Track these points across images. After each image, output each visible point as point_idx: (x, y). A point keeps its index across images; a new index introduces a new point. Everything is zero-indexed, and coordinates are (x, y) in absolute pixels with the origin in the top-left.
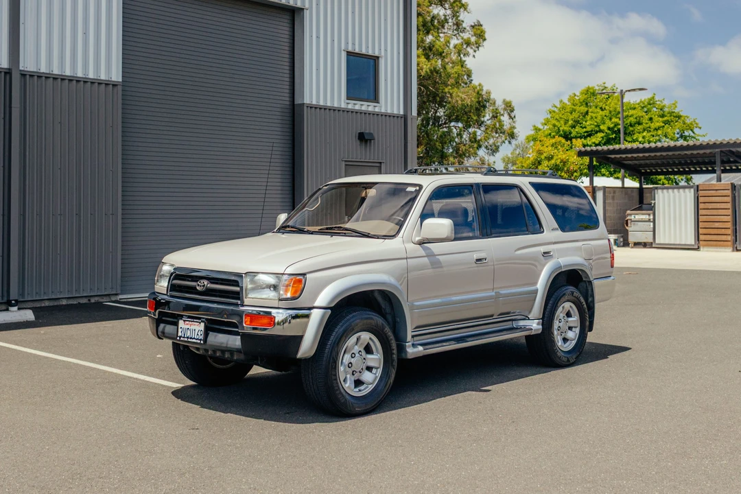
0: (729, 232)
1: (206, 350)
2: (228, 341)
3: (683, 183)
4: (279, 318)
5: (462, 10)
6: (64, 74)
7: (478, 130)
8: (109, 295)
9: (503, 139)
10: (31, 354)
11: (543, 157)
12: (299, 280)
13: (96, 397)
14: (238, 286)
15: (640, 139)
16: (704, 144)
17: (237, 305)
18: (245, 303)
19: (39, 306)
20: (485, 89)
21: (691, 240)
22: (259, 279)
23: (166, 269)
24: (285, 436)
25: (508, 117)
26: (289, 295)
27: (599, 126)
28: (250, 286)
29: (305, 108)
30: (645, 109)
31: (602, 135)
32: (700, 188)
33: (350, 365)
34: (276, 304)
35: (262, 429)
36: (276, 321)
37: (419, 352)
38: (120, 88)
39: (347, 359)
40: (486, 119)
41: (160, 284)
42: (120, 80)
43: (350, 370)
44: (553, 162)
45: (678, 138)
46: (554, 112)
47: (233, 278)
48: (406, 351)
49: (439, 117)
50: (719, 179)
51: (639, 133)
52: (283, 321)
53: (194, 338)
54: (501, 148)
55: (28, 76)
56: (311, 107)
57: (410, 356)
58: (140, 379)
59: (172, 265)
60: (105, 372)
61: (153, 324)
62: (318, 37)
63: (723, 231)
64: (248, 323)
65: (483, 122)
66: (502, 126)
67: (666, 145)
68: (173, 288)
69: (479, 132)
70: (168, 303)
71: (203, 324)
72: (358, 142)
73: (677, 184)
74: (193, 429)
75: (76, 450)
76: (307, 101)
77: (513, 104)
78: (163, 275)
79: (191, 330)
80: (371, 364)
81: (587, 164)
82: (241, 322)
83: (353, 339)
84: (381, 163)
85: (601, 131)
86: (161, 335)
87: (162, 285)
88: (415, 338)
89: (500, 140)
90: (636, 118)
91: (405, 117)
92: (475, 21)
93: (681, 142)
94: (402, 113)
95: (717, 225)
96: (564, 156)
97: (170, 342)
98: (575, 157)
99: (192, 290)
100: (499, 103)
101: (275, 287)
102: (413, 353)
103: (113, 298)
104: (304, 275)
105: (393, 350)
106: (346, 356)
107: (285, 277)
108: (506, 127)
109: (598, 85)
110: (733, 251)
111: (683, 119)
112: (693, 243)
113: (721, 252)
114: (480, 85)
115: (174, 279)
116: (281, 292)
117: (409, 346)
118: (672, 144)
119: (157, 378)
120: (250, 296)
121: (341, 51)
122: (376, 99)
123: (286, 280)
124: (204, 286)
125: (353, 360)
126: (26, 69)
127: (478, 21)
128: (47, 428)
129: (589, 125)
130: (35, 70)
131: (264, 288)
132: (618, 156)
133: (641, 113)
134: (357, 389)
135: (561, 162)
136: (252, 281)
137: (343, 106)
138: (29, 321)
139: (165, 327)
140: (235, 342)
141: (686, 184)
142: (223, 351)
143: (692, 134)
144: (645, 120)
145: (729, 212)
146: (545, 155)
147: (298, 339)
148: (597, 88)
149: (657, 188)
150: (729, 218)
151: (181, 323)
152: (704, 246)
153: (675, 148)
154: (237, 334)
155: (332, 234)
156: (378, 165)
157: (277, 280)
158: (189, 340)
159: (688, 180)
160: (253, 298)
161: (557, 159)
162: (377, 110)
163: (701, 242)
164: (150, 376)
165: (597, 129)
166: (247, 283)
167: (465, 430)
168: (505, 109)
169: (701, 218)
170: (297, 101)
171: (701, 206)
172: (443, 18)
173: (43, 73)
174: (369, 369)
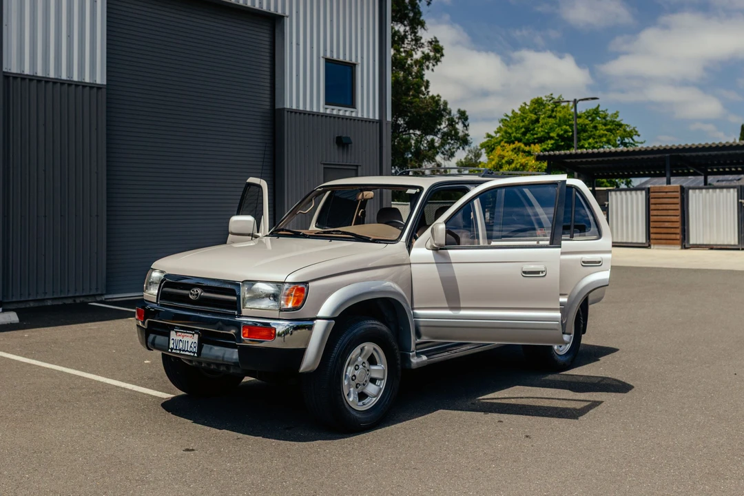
0: (678, 231)
1: (200, 363)
2: (224, 354)
3: (623, 186)
4: (280, 329)
5: (419, 27)
6: (48, 76)
7: (435, 137)
8: (94, 296)
9: (458, 145)
10: (13, 360)
11: (504, 161)
12: (301, 288)
13: (81, 410)
14: (235, 295)
15: (586, 146)
16: (643, 149)
17: (234, 316)
18: (243, 314)
19: (23, 307)
20: (442, 99)
21: (642, 239)
22: (258, 288)
23: (156, 275)
24: (289, 457)
25: (462, 125)
26: (290, 305)
27: (548, 133)
28: (247, 296)
29: (286, 112)
30: (590, 118)
31: (553, 142)
32: (651, 190)
33: (354, 378)
34: (276, 314)
35: (263, 449)
36: (277, 332)
37: (424, 361)
38: (104, 91)
39: (349, 371)
40: (442, 127)
41: (149, 292)
42: (105, 83)
43: (353, 383)
44: (513, 165)
45: (619, 145)
46: (506, 120)
47: (229, 286)
48: (410, 361)
49: (400, 125)
50: (669, 182)
51: (585, 140)
52: (283, 332)
53: (187, 351)
54: (456, 154)
55: (11, 78)
56: (291, 111)
57: (414, 366)
58: (127, 389)
59: (162, 272)
60: (91, 381)
61: (142, 334)
62: (298, 44)
63: (672, 231)
64: (247, 335)
65: (439, 130)
66: (457, 133)
67: (607, 150)
68: (163, 295)
69: (436, 139)
70: (157, 312)
71: (196, 336)
72: (336, 146)
73: (618, 187)
74: (188, 450)
75: (59, 479)
76: (287, 106)
77: (467, 114)
78: (153, 282)
79: (184, 342)
80: (374, 375)
81: (545, 168)
82: (238, 334)
83: (357, 350)
84: (357, 166)
85: (552, 138)
86: (150, 346)
87: (152, 293)
88: (418, 347)
89: (455, 146)
90: (582, 126)
91: (380, 122)
92: (432, 37)
93: (622, 148)
94: (377, 118)
95: (667, 224)
96: (523, 160)
97: (159, 353)
98: (533, 162)
99: (185, 299)
100: (455, 113)
101: (275, 297)
102: (417, 363)
103: (99, 299)
104: (306, 283)
105: (398, 360)
106: (349, 368)
107: (286, 286)
108: (461, 134)
109: (546, 97)
110: (682, 248)
111: (623, 127)
112: (644, 241)
113: (670, 249)
114: (438, 96)
115: (164, 287)
116: (282, 302)
117: (413, 356)
118: (613, 149)
119: (146, 387)
120: (247, 306)
121: (319, 58)
122: (352, 104)
123: (287, 289)
124: (197, 295)
125: (357, 373)
126: (9, 71)
127: (435, 38)
128: (28, 450)
129: (540, 131)
130: (19, 72)
131: (263, 298)
132: (573, 160)
133: (587, 122)
134: (361, 403)
135: (520, 166)
136: (250, 290)
137: (322, 111)
138: (14, 324)
139: (154, 338)
140: (233, 355)
141: (626, 187)
142: (218, 365)
143: (631, 141)
144: (590, 127)
145: (679, 213)
146: (506, 159)
147: (301, 353)
148: (545, 99)
149: (610, 190)
150: (678, 218)
151: (173, 334)
152: (654, 244)
153: (616, 154)
154: (234, 346)
155: (331, 239)
156: (355, 168)
157: (277, 289)
158: (182, 352)
159: (628, 183)
160: (251, 308)
161: (517, 163)
162: (354, 115)
163: (652, 241)
164: (139, 385)
165: (546, 135)
166: (244, 292)
167: (479, 447)
168: (459, 118)
169: (652, 218)
170: (278, 106)
171: (652, 207)
172: (403, 34)
173: (27, 75)
174: (373, 381)
